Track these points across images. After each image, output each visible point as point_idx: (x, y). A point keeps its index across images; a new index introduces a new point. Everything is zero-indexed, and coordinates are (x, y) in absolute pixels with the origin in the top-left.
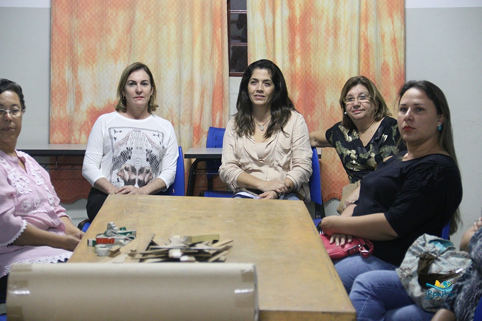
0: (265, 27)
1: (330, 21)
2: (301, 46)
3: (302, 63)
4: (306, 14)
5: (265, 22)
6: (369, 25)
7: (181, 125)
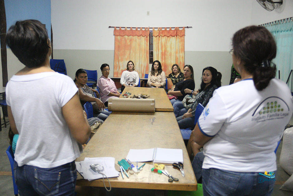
4: (165, 52)
5: (157, 53)
6: (177, 54)
7: (140, 73)
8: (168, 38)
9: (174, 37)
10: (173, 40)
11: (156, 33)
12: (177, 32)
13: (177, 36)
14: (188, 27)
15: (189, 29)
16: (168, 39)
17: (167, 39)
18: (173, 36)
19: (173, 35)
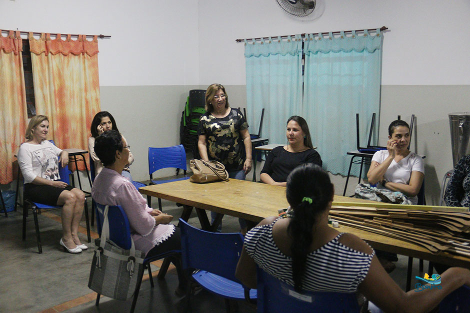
0: (44, 95)
1: (72, 92)
2: (59, 103)
3: (60, 111)
4: (61, 89)
5: (43, 92)
6: (87, 93)
7: (7, 144)
8: (66, 57)
9: (77, 57)
10: (75, 63)
11: (37, 45)
12: (83, 46)
13: (83, 54)
14: (101, 37)
15: (104, 40)
16: (66, 61)
17: (64, 60)
18: (75, 55)
19: (75, 52)
